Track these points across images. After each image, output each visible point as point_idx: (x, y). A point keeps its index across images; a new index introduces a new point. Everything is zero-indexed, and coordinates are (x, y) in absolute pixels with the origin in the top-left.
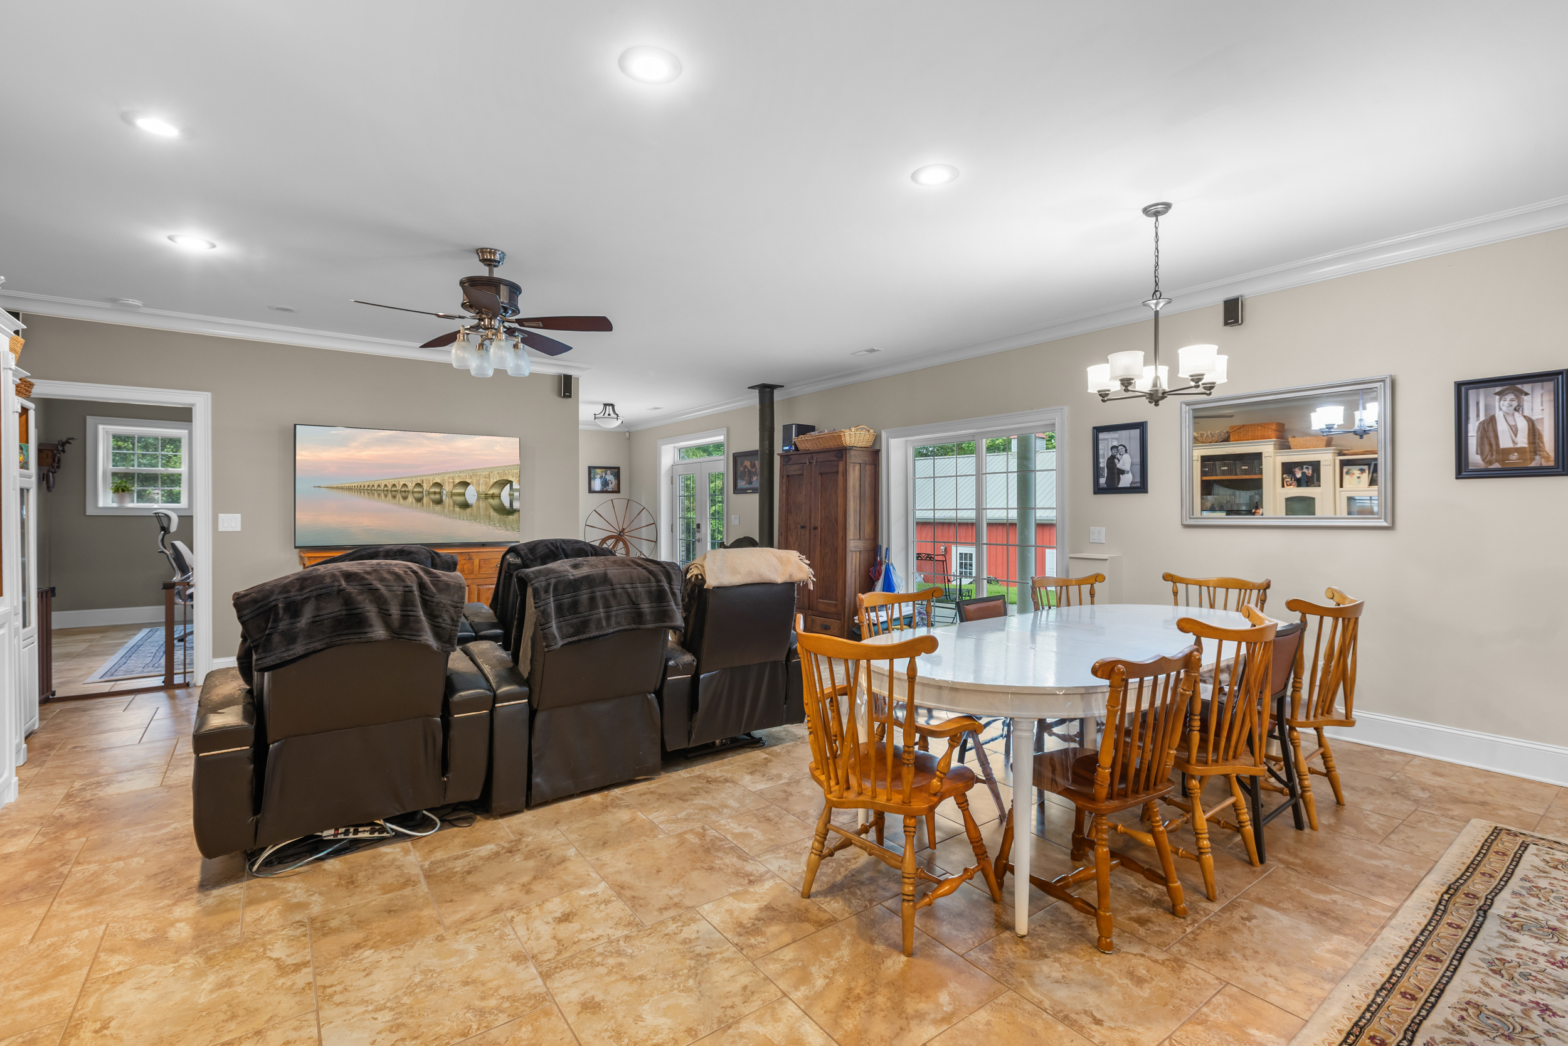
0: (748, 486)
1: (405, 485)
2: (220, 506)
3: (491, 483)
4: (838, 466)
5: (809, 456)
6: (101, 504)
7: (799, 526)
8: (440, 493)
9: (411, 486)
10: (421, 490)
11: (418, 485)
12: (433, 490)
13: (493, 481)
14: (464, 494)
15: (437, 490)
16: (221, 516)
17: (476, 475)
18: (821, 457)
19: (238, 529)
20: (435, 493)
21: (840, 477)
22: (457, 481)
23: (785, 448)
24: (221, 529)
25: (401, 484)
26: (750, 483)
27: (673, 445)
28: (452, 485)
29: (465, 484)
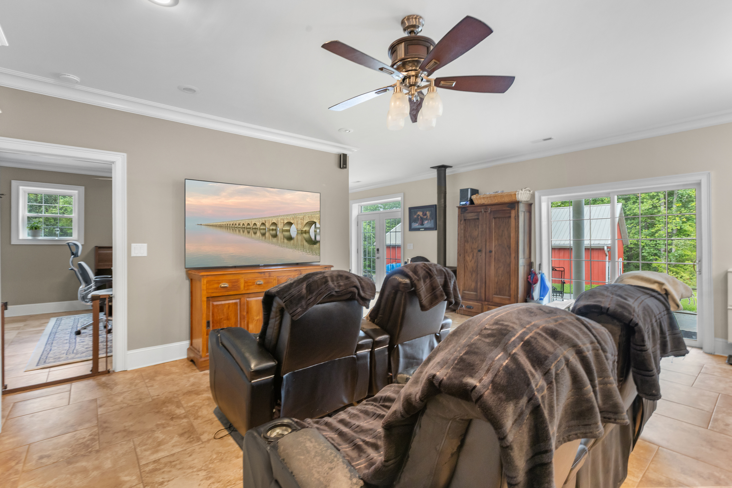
0: (420, 226)
1: (255, 224)
2: (132, 239)
3: (305, 223)
4: (510, 213)
5: (484, 207)
6: (21, 237)
7: (476, 251)
8: (276, 230)
9: (259, 224)
10: (264, 227)
11: (263, 224)
12: (271, 228)
13: (305, 222)
14: (289, 231)
15: (274, 228)
16: (133, 245)
17: (296, 218)
18: (494, 208)
19: (145, 254)
20: (273, 230)
21: (513, 220)
22: (286, 222)
23: (462, 203)
24: (133, 254)
25: (253, 223)
26: (422, 224)
27: (358, 204)
28: (282, 224)
29: (290, 224)
